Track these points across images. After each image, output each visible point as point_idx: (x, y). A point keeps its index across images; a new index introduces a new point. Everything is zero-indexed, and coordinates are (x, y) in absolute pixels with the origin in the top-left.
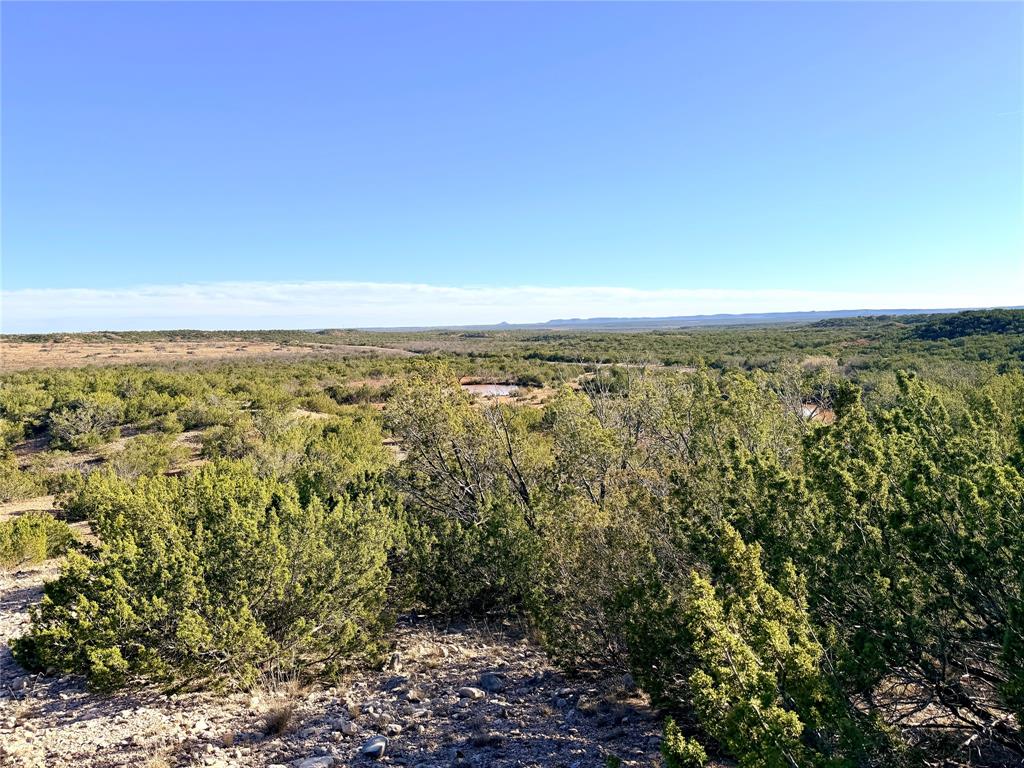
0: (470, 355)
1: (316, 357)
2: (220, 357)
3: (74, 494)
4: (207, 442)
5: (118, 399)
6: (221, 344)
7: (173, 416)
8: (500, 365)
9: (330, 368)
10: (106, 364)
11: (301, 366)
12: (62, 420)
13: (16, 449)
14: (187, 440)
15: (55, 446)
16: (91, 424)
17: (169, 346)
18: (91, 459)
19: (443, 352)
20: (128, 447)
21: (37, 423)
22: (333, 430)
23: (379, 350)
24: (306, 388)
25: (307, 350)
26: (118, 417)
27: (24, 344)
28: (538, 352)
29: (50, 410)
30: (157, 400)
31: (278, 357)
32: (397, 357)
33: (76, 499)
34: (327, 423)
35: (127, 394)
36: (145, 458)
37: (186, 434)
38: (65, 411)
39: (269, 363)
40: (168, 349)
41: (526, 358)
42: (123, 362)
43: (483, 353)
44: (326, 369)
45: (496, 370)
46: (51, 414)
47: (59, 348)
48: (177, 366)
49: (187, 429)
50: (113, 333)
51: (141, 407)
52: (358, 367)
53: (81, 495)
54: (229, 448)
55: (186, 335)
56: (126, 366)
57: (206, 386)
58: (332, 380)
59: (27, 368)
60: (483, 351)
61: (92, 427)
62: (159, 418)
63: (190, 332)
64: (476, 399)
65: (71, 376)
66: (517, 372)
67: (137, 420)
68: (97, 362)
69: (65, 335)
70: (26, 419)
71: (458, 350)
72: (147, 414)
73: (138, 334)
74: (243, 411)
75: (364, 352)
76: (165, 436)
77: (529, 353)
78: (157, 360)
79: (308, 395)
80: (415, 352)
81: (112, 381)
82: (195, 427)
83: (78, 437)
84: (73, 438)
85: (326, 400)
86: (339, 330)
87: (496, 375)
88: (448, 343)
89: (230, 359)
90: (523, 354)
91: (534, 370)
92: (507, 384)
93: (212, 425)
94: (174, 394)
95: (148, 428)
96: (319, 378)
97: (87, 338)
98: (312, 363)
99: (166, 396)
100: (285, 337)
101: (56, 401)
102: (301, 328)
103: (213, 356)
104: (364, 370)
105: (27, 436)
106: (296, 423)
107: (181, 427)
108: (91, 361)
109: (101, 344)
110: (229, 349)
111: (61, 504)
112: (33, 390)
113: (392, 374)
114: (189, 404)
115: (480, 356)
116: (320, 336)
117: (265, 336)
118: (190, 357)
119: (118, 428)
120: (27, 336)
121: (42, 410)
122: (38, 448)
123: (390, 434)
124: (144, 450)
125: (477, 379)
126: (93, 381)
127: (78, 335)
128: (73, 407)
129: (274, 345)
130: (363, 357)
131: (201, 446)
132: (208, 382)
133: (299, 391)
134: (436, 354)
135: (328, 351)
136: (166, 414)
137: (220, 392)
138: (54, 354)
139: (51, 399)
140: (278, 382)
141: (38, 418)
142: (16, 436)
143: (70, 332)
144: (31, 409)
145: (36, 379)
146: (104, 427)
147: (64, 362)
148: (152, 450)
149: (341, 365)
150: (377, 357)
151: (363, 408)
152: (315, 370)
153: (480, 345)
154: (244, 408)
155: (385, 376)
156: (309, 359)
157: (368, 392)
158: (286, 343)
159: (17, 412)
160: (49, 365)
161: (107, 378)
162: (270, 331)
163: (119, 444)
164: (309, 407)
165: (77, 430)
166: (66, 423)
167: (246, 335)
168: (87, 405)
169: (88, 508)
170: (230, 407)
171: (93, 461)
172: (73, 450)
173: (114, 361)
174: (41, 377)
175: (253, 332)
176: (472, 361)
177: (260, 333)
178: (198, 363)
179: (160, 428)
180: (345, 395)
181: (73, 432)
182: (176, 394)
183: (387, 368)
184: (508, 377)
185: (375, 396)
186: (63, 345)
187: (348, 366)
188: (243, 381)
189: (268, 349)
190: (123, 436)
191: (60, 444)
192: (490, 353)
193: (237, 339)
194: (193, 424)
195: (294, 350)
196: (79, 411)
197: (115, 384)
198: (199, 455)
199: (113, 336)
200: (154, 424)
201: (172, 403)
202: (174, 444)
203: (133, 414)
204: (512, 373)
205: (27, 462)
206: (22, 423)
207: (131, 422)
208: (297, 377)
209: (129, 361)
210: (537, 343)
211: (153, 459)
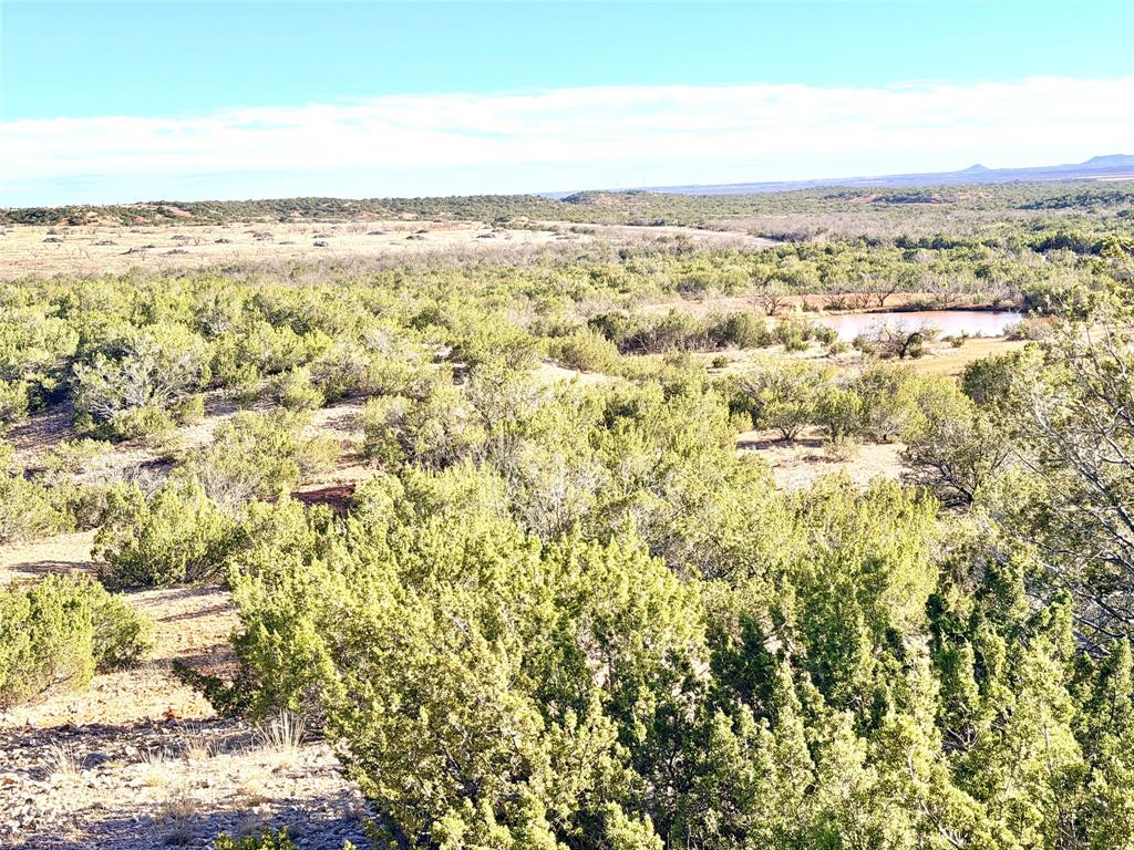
0: (901, 243)
1: (563, 252)
2: (377, 253)
3: (129, 534)
4: (376, 431)
5: (198, 337)
6: (377, 225)
7: (302, 375)
8: (975, 265)
9: (594, 275)
10: (164, 268)
11: (535, 270)
12: (95, 380)
13: (12, 434)
14: (332, 424)
15: (81, 430)
16: (150, 388)
17: (280, 231)
18: (152, 459)
19: (836, 237)
20: (219, 437)
21: (50, 384)
22: (625, 412)
23: (695, 236)
24: (552, 318)
25: (543, 238)
26: (199, 375)
27: (18, 228)
28: (1066, 234)
29: (73, 359)
30: (271, 341)
31: (489, 253)
32: (735, 251)
33: (135, 544)
34: (610, 395)
35: (214, 327)
36: (255, 460)
37: (328, 412)
38: (101, 359)
39: (471, 263)
40: (278, 238)
41: (1041, 248)
42: (195, 263)
43: (931, 239)
44: (586, 278)
45: (967, 277)
46: (76, 367)
47: (78, 235)
48: (294, 271)
49: (330, 402)
50: (175, 205)
51: (242, 355)
52: (651, 272)
53: (143, 536)
54: (420, 446)
55: (312, 209)
56: (201, 271)
57: (362, 312)
58: (603, 301)
59: (22, 275)
60: (929, 233)
61: (152, 395)
62: (275, 378)
63: (318, 202)
64: (925, 345)
65: (108, 291)
66: (1019, 282)
67: (235, 381)
68: (149, 262)
69: (89, 209)
70: (31, 376)
71: (872, 234)
72: (254, 368)
73: (219, 206)
74: (437, 366)
75: (663, 240)
76: (290, 415)
77: (1042, 236)
78: (259, 260)
79: (554, 333)
80: (775, 238)
81: (185, 301)
82: (346, 397)
83: (124, 413)
84: (117, 416)
85: (597, 345)
86: (608, 193)
87: (967, 290)
88: (847, 217)
89: (396, 257)
90: (1029, 238)
91: (1063, 275)
92: (995, 308)
93: (378, 393)
94: (302, 328)
95: (256, 398)
96: (576, 297)
97: (129, 216)
98: (557, 265)
99: (288, 331)
100: (500, 211)
101: (82, 341)
102: (533, 191)
103: (364, 251)
104: (666, 280)
105: (33, 409)
106: (549, 394)
107: (318, 397)
108: (136, 260)
109: (152, 228)
110: (394, 236)
111: (107, 554)
112: (40, 317)
113: (728, 287)
114: (334, 349)
115: (923, 243)
116: (570, 207)
117: (461, 209)
118: (319, 253)
119: (200, 398)
120: (21, 211)
121: (58, 357)
122: (52, 433)
123: (749, 423)
124: (250, 443)
125: (925, 298)
126: (148, 303)
127: (112, 210)
128: (117, 353)
129: (479, 227)
130: (662, 252)
131: (360, 438)
132: (366, 306)
133: (538, 324)
134: (822, 241)
135: (586, 239)
136: (289, 369)
137: (392, 326)
138: (70, 246)
139: (75, 338)
140: (495, 304)
141: (51, 374)
142: (13, 409)
143: (98, 204)
144: (39, 355)
145: (43, 296)
146: (172, 395)
147: (89, 263)
148: (266, 446)
149: (616, 269)
150: (690, 249)
151: (677, 362)
152: (564, 279)
153: (923, 219)
154: (437, 360)
155: (713, 291)
156: (550, 256)
157: (679, 327)
158: (501, 221)
159: (13, 362)
160: (65, 268)
161: (173, 294)
162: (471, 198)
163: (201, 430)
164: (567, 358)
165: (124, 401)
166: (104, 384)
167: (424, 208)
168: (141, 351)
169: (156, 563)
170: (411, 357)
171: (156, 463)
172: (118, 439)
173: (178, 262)
174: (55, 292)
175: (437, 201)
176: (908, 257)
177: (452, 202)
178: (335, 266)
179: (279, 400)
180: (631, 334)
181: (117, 403)
182: (306, 328)
183: (715, 274)
184: (998, 293)
185: (699, 338)
186: (85, 228)
187: (632, 269)
188: (429, 303)
189: (466, 236)
190: (209, 413)
191: (92, 426)
192: (946, 239)
193: (406, 216)
194: (343, 391)
195: (518, 237)
196: (127, 361)
197: (191, 308)
198: (359, 457)
199: (175, 210)
200: (266, 391)
201: (300, 348)
202: (306, 434)
203: (228, 370)
204: (1008, 284)
205: (35, 462)
206: (24, 385)
207: (223, 385)
208: (530, 295)
209: (206, 263)
210: (1061, 212)
211: (269, 461)
